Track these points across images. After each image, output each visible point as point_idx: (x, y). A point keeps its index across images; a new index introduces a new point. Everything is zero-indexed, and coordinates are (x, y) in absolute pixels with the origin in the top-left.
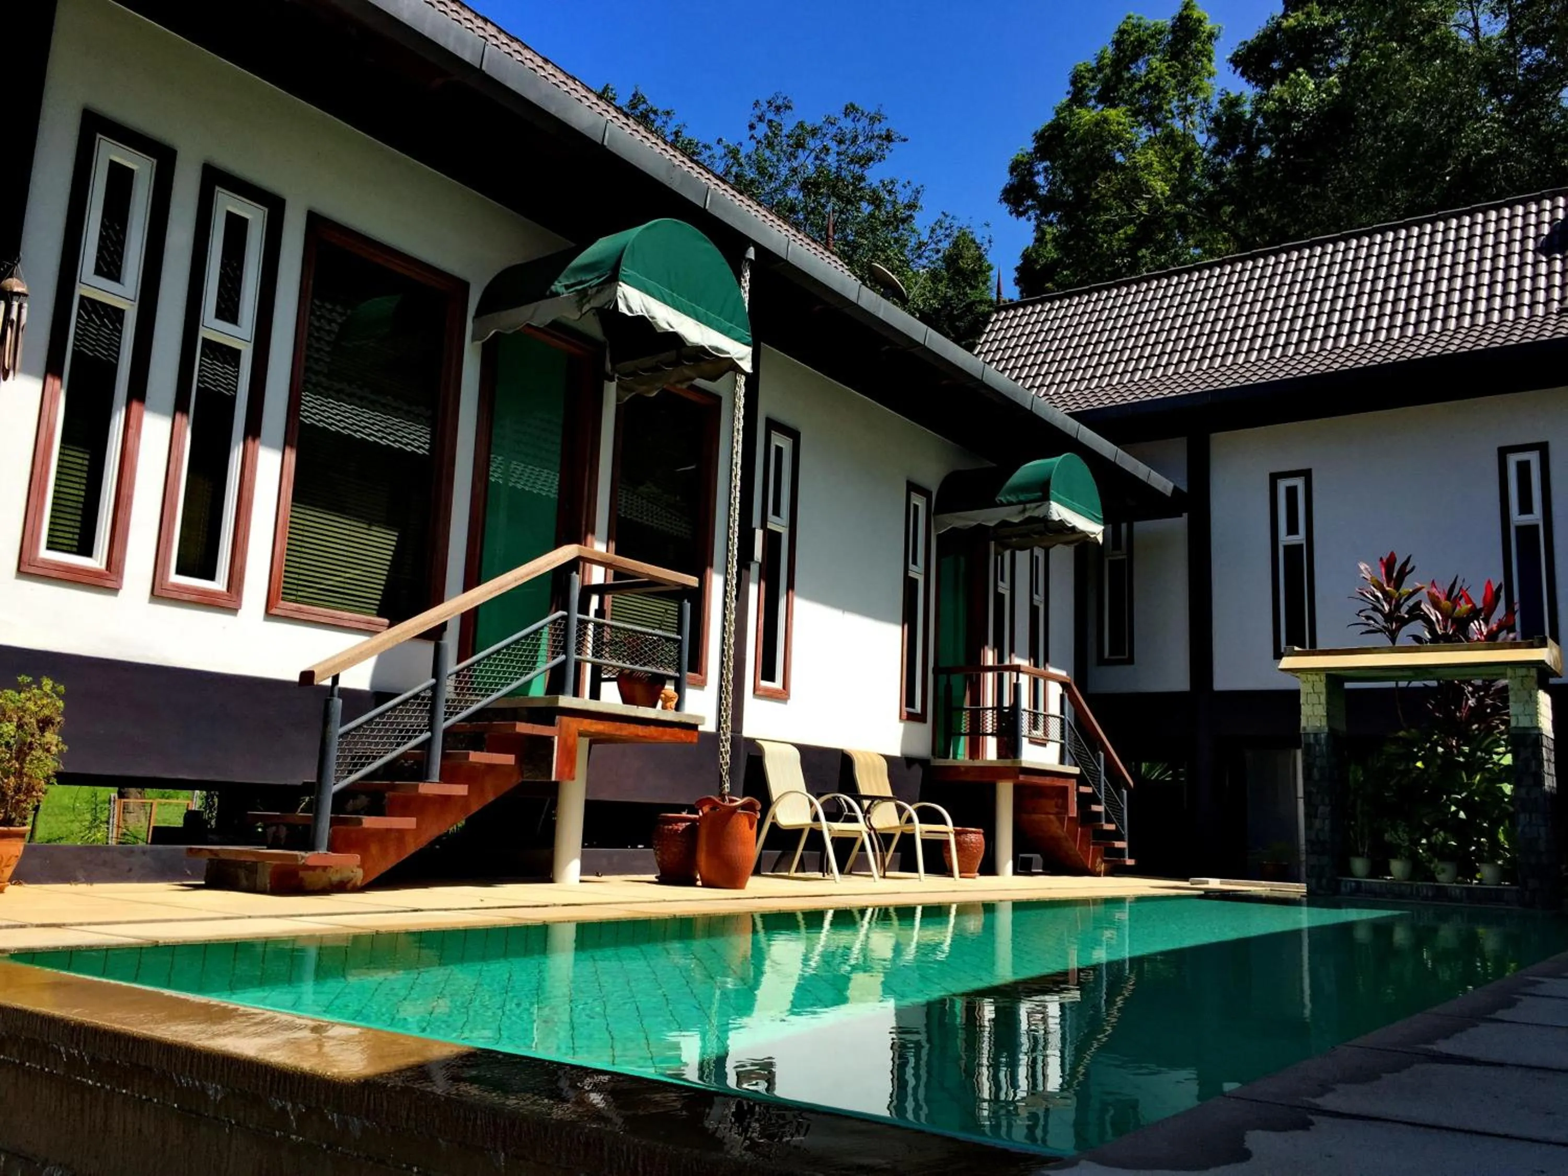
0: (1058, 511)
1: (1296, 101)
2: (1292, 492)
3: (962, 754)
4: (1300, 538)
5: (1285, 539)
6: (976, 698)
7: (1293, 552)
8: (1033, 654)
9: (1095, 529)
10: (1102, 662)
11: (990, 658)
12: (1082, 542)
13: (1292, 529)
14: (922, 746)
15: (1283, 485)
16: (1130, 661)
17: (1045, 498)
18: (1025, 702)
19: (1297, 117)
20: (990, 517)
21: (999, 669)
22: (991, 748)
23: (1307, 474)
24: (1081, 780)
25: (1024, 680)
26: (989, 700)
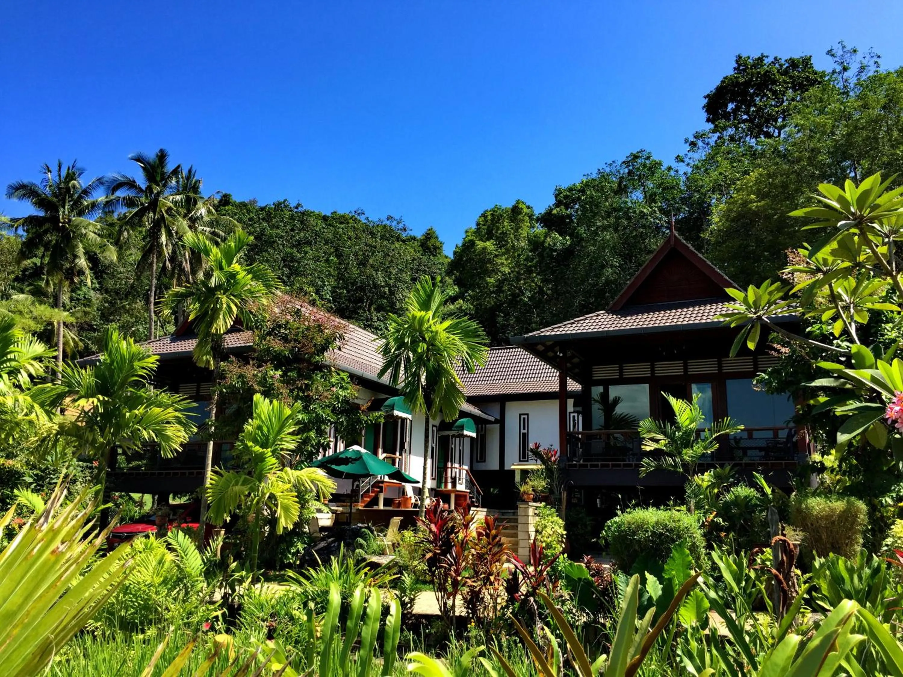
0: (466, 432)
1: (555, 244)
2: (524, 419)
3: (443, 487)
4: (526, 431)
5: (522, 431)
6: (446, 474)
7: (524, 434)
8: (460, 463)
9: (474, 435)
10: (478, 462)
11: (449, 465)
12: (472, 438)
13: (524, 429)
14: (434, 486)
15: (522, 417)
16: (485, 461)
17: (463, 430)
18: (458, 476)
19: (555, 251)
20: (451, 433)
21: (452, 468)
22: (450, 486)
23: (527, 415)
24: (470, 493)
25: (458, 470)
26: (449, 475)
